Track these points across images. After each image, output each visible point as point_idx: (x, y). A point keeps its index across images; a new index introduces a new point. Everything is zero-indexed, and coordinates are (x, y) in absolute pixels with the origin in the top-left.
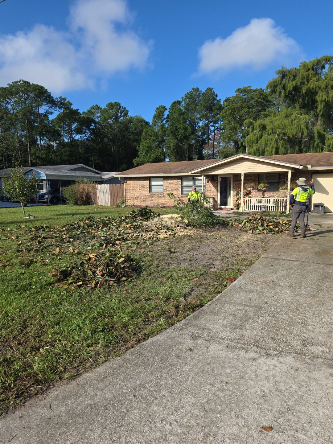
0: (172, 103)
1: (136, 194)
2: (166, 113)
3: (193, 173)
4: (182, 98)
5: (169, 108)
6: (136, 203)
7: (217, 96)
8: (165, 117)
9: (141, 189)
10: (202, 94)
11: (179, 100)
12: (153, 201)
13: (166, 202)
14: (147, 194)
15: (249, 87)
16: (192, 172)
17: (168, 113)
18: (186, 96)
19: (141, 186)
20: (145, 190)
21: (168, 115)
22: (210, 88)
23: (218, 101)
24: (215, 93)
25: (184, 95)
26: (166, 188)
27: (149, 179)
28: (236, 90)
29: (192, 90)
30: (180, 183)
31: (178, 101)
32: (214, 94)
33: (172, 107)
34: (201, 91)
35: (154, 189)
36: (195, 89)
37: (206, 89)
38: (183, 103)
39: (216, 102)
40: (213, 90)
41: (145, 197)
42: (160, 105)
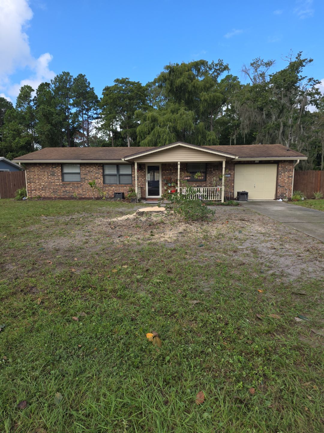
0: (39, 84)
1: (43, 184)
2: (34, 94)
3: (126, 161)
4: (51, 80)
5: (37, 90)
6: (44, 194)
7: (89, 83)
8: (32, 99)
9: (50, 177)
10: (74, 79)
11: (48, 82)
12: (68, 191)
13: (85, 193)
14: (58, 184)
15: (127, 79)
16: (126, 159)
17: (36, 95)
18: (56, 79)
19: (49, 174)
20: (56, 178)
21: (35, 97)
22: (81, 74)
23: (91, 89)
24: (88, 81)
25: (54, 78)
26: (84, 176)
27: (62, 165)
28: (115, 80)
29: (63, 74)
30: (101, 171)
31: (46, 83)
32: (86, 81)
33: (40, 89)
34: (72, 76)
35: (67, 178)
36: (66, 73)
37: (78, 75)
38: (53, 86)
39: (89, 89)
40: (85, 77)
41: (57, 187)
42: (26, 85)
